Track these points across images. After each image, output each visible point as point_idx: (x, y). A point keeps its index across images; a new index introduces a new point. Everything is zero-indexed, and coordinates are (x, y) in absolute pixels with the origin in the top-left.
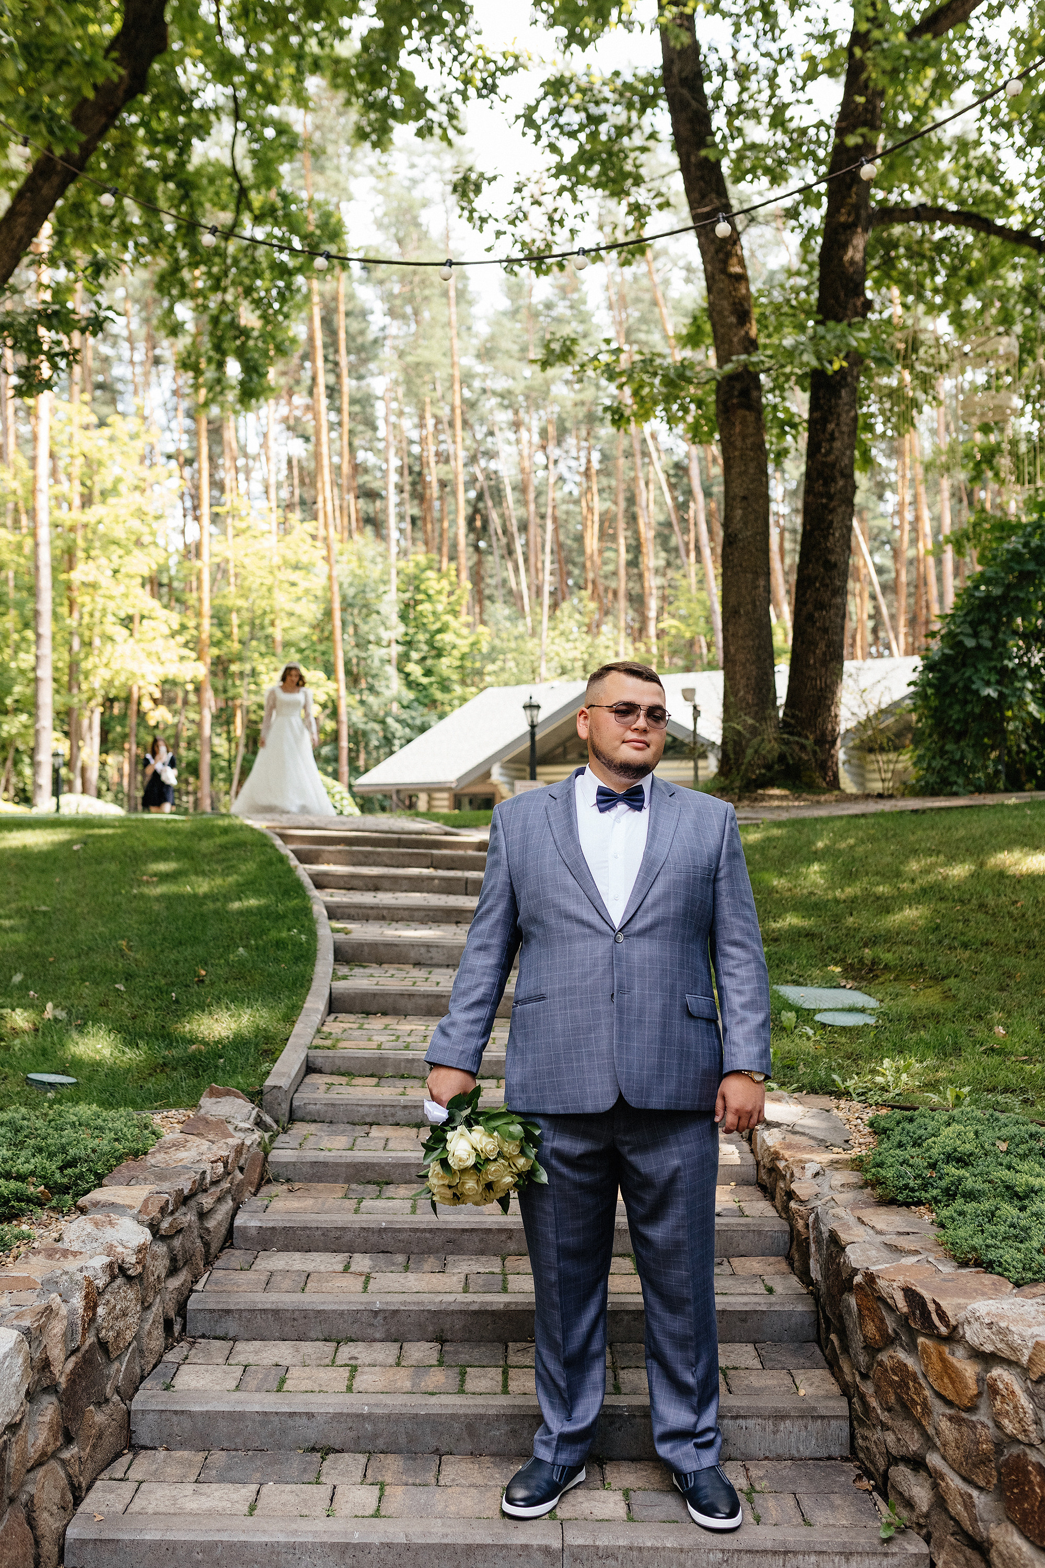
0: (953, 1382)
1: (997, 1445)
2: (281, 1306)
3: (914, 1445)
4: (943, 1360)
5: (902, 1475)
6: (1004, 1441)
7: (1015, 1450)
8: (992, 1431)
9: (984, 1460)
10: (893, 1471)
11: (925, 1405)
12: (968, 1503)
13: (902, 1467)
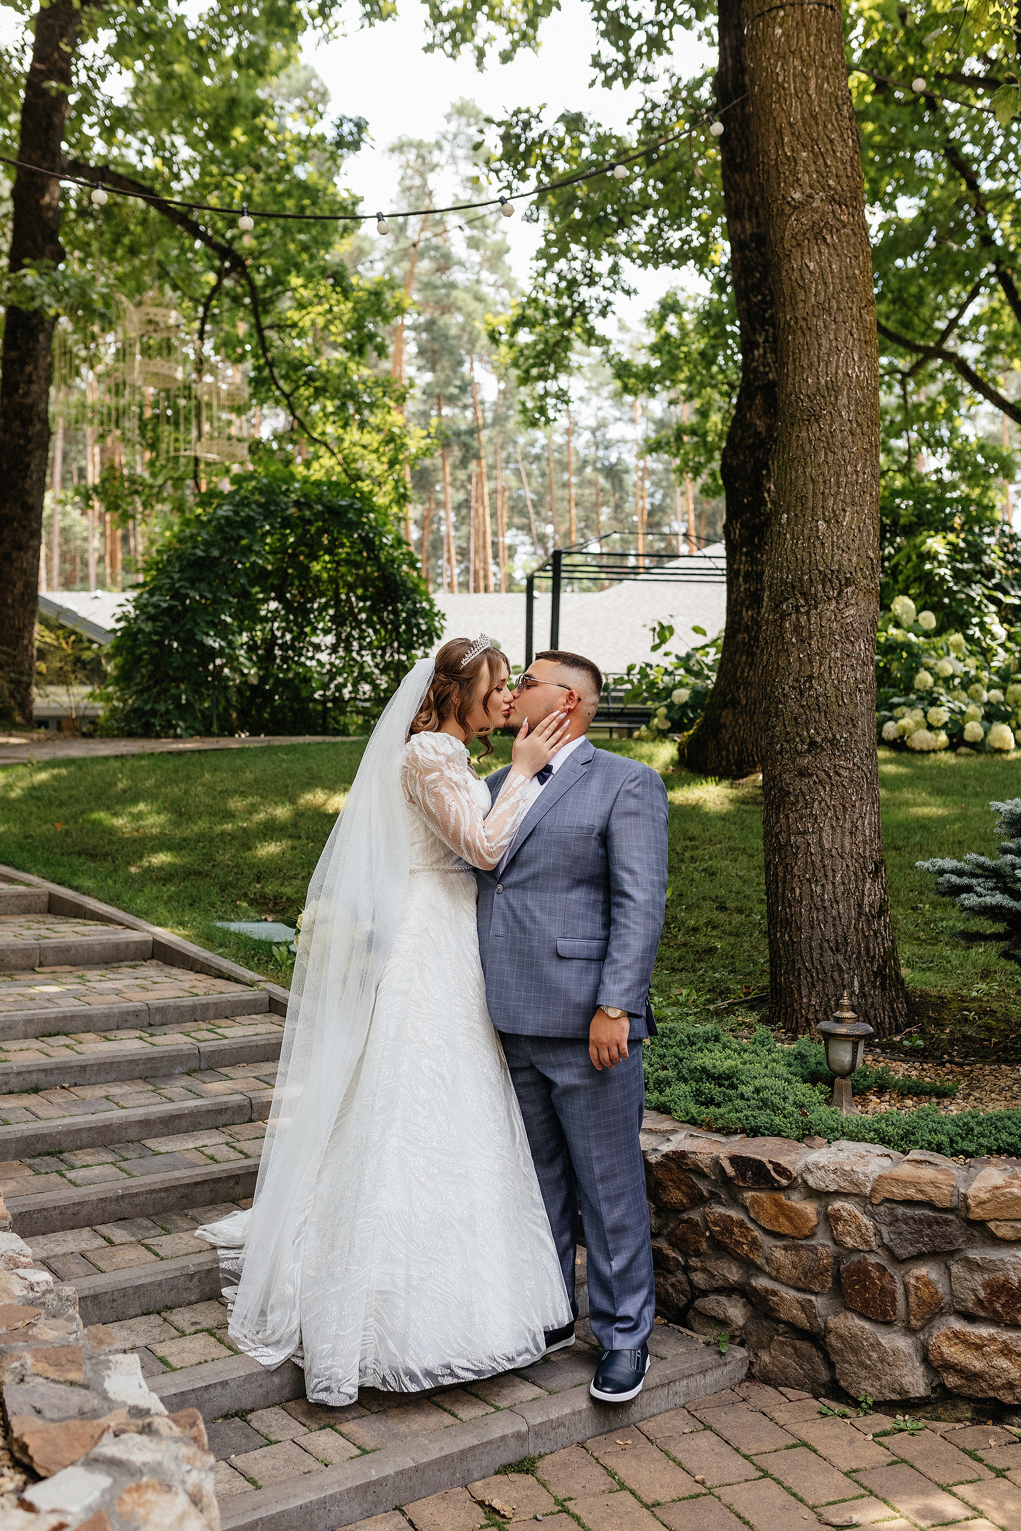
0: (790, 1219)
1: (835, 1258)
2: (99, 1290)
3: (733, 1274)
4: (777, 1204)
5: (711, 1304)
6: (842, 1252)
7: (855, 1258)
8: (832, 1248)
9: (823, 1271)
10: (699, 1303)
11: (754, 1243)
12: (806, 1307)
13: (713, 1297)
